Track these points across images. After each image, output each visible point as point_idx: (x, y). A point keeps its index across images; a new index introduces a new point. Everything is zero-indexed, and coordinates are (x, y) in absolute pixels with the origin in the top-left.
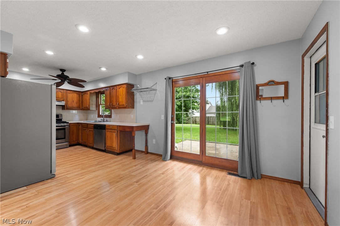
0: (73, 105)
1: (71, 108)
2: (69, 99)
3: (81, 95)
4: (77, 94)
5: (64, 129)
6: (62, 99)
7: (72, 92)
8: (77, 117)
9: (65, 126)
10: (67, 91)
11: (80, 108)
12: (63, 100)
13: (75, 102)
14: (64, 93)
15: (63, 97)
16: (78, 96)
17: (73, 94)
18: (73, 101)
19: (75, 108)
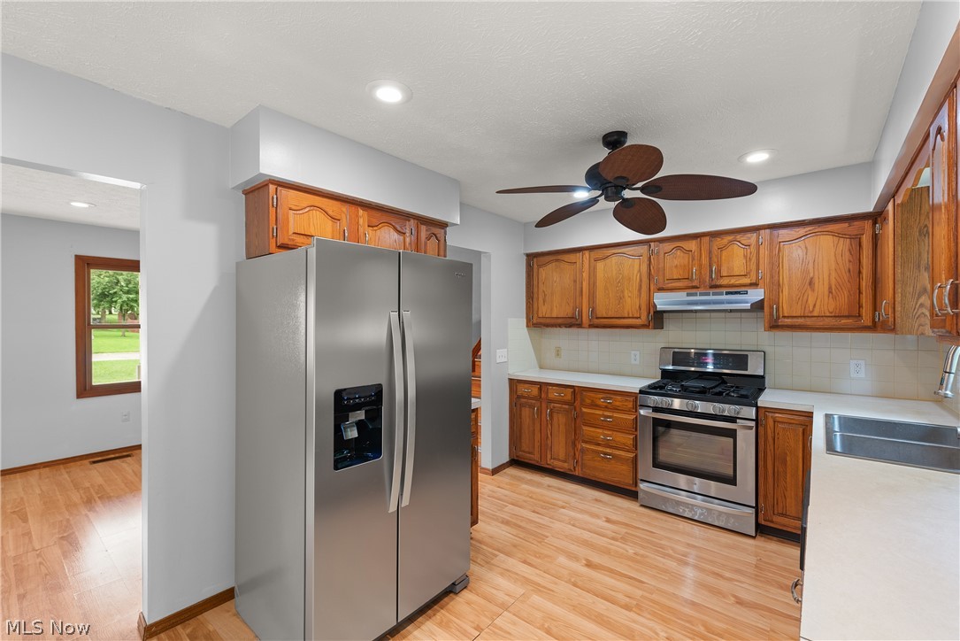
0: (811, 303)
1: (800, 321)
2: (785, 277)
3: (866, 240)
4: (840, 235)
5: (732, 434)
6: (746, 281)
7: (802, 231)
8: (862, 375)
9: (732, 420)
10: (775, 232)
11: (860, 316)
12: (755, 285)
13: (821, 287)
14: (758, 246)
15: (753, 267)
16: (844, 245)
17: (810, 241)
18: (811, 283)
19: (820, 323)
